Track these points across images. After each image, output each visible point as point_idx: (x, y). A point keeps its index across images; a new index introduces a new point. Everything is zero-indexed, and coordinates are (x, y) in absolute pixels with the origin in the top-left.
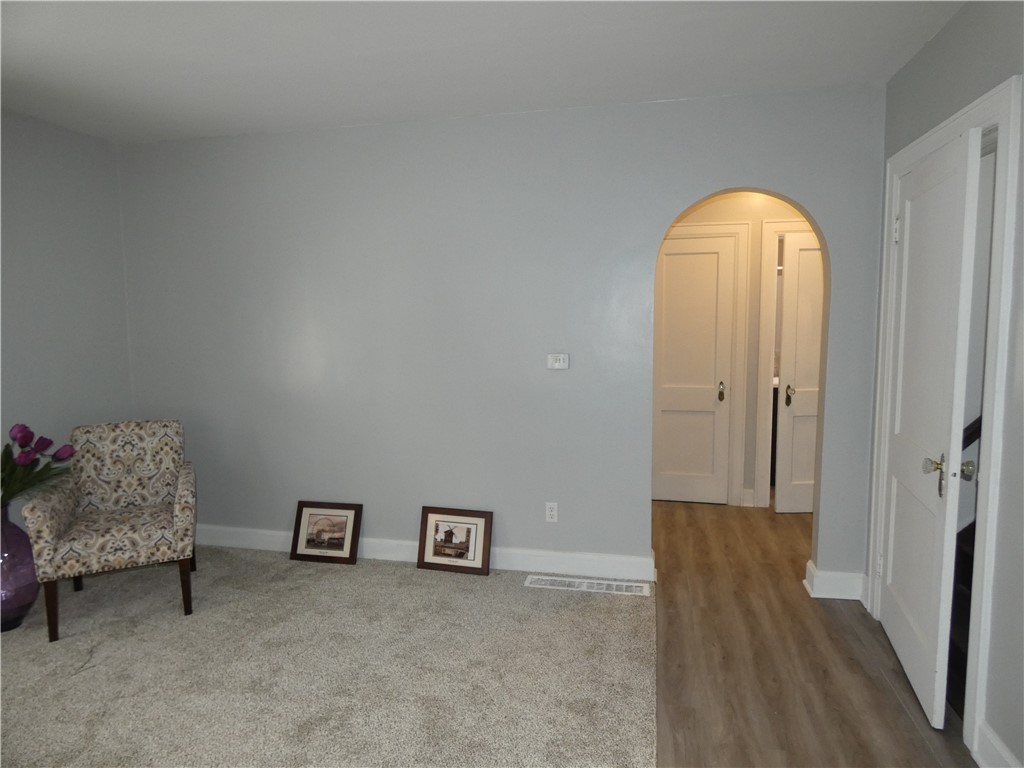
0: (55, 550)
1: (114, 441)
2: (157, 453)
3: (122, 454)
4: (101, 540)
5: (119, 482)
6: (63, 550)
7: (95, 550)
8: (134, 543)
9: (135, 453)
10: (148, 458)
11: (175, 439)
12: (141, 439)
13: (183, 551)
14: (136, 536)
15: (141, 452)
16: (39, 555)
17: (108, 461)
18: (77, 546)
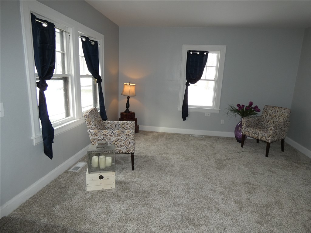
0: (245, 129)
1: (272, 111)
2: (280, 116)
3: (272, 114)
4: (253, 130)
5: (269, 121)
6: (246, 129)
7: (251, 132)
8: (258, 134)
9: (275, 115)
10: (277, 117)
11: (286, 114)
12: (278, 112)
13: (268, 140)
14: (259, 132)
15: (276, 115)
16: (242, 129)
17: (269, 115)
18: (249, 129)
